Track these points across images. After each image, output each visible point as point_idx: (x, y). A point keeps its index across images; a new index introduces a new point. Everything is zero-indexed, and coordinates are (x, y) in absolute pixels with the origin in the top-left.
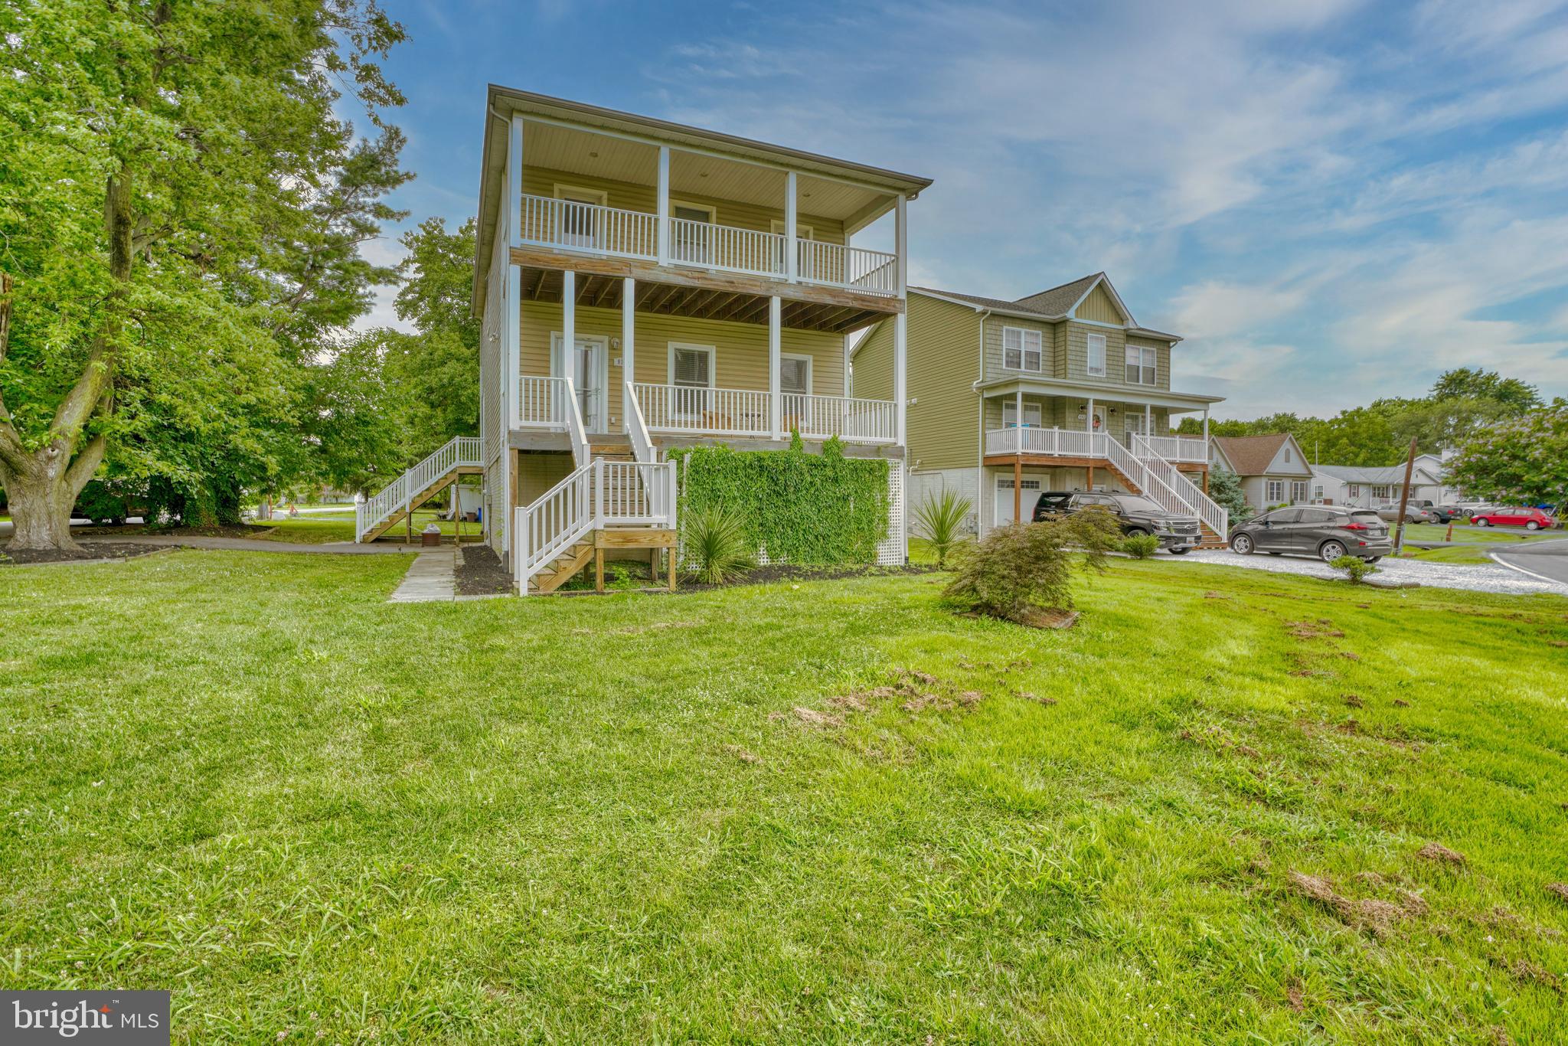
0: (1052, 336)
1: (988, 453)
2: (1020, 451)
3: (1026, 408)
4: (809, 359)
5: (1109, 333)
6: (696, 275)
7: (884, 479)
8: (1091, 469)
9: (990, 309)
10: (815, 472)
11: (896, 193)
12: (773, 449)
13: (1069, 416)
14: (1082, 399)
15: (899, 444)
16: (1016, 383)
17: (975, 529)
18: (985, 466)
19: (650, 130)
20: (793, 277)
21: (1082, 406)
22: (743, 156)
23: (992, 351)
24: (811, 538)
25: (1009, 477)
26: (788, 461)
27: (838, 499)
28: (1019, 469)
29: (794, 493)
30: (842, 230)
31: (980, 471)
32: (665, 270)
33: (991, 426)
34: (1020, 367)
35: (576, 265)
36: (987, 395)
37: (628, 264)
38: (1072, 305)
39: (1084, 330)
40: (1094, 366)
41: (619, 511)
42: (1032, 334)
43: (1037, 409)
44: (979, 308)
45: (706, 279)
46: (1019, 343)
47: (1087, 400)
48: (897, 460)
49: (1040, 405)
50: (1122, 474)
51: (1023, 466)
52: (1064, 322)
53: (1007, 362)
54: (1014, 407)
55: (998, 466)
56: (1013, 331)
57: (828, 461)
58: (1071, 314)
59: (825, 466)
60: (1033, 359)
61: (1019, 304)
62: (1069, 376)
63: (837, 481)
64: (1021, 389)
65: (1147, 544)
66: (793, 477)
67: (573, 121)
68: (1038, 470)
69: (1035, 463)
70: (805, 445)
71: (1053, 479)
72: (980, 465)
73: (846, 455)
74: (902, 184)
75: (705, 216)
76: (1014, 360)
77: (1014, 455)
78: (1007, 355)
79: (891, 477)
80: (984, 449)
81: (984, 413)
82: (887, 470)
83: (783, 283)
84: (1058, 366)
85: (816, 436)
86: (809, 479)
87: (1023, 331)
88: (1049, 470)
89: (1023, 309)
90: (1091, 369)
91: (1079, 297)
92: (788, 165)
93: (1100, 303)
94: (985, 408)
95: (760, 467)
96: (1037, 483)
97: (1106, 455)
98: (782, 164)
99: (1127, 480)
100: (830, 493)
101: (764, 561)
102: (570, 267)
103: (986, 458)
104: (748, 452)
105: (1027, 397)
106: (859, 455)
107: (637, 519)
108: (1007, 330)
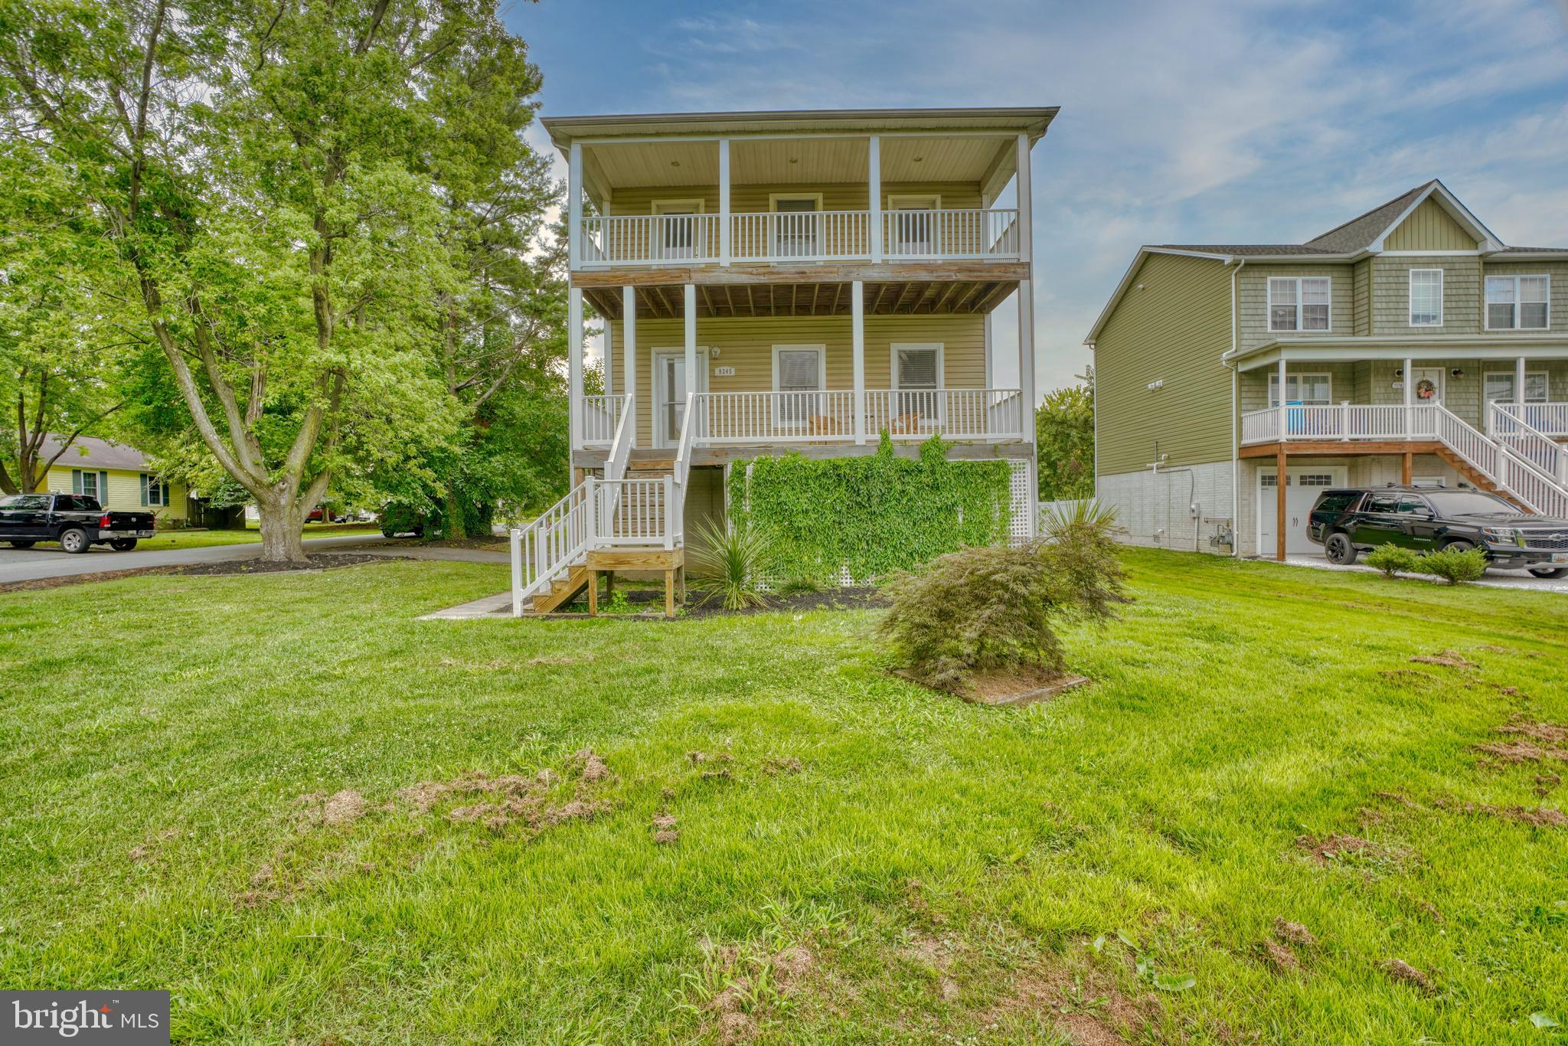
0: (1349, 281)
1: (1245, 441)
2: (1283, 437)
3: (1292, 380)
4: (940, 348)
5: (1449, 264)
6: (762, 270)
7: (1003, 484)
8: (1409, 457)
9: (1243, 259)
10: (907, 479)
11: (1014, 133)
12: (855, 455)
13: (1376, 387)
14: (1392, 361)
15: (1026, 441)
16: (1276, 349)
17: (1227, 539)
18: (1241, 458)
19: (704, 126)
20: (876, 256)
21: (1395, 370)
22: (814, 131)
23: (1250, 312)
24: (903, 555)
25: (1271, 471)
26: (870, 467)
27: (939, 509)
28: (1282, 460)
29: (881, 503)
30: (979, 192)
31: (1235, 465)
32: (726, 270)
33: (1250, 407)
34: (1295, 328)
35: (634, 279)
36: (1242, 368)
37: (687, 271)
38: (1378, 234)
39: (1401, 267)
40: (1421, 312)
41: (648, 530)
42: (1315, 282)
43: (1325, 380)
44: (1228, 259)
45: (772, 273)
46: (1294, 296)
47: (1401, 362)
48: (1022, 460)
49: (1329, 375)
50: (1462, 462)
51: (1288, 456)
52: (1367, 259)
53: (1274, 323)
54: (1276, 380)
55: (1258, 457)
56: (1283, 282)
57: (926, 466)
58: (1376, 247)
59: (921, 471)
60: (1317, 315)
61: (1309, 246)
62: (1376, 331)
63: (938, 488)
64: (1284, 358)
65: (1459, 565)
66: (877, 487)
67: (628, 135)
68: (1328, 460)
69: (1326, 452)
70: (897, 447)
71: (1353, 470)
72: (1235, 456)
73: (950, 457)
74: (1021, 121)
75: (811, 205)
76: (1285, 319)
77: (1276, 443)
78: (1275, 313)
79: (1015, 480)
80: (1240, 436)
81: (1240, 391)
82: (1007, 473)
83: (866, 264)
84: (1357, 318)
85: (911, 436)
86: (899, 487)
87: (1299, 280)
88: (1347, 460)
89: (1316, 251)
90: (1416, 318)
91: (1392, 220)
92: (868, 130)
93: (1433, 224)
94: (1240, 386)
95: (836, 476)
96: (1328, 477)
97: (1437, 435)
98: (861, 130)
99: (1471, 469)
100: (928, 503)
101: (847, 582)
102: (628, 283)
103: (1242, 449)
104: (823, 459)
105: (1292, 366)
106: (968, 456)
107: (648, 539)
108: (1272, 282)
